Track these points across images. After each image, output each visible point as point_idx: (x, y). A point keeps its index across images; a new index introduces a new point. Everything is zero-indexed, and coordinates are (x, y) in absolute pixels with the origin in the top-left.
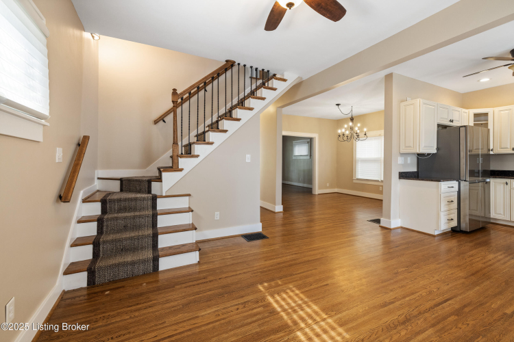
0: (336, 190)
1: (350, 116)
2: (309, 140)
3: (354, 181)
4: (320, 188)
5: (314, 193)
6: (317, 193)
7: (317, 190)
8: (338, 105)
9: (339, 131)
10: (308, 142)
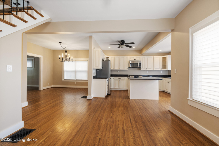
0: (52, 86)
1: (65, 49)
2: (33, 59)
3: (63, 81)
4: (44, 86)
5: (40, 89)
6: (42, 89)
7: (42, 87)
8: (60, 43)
9: (60, 56)
10: (32, 60)
